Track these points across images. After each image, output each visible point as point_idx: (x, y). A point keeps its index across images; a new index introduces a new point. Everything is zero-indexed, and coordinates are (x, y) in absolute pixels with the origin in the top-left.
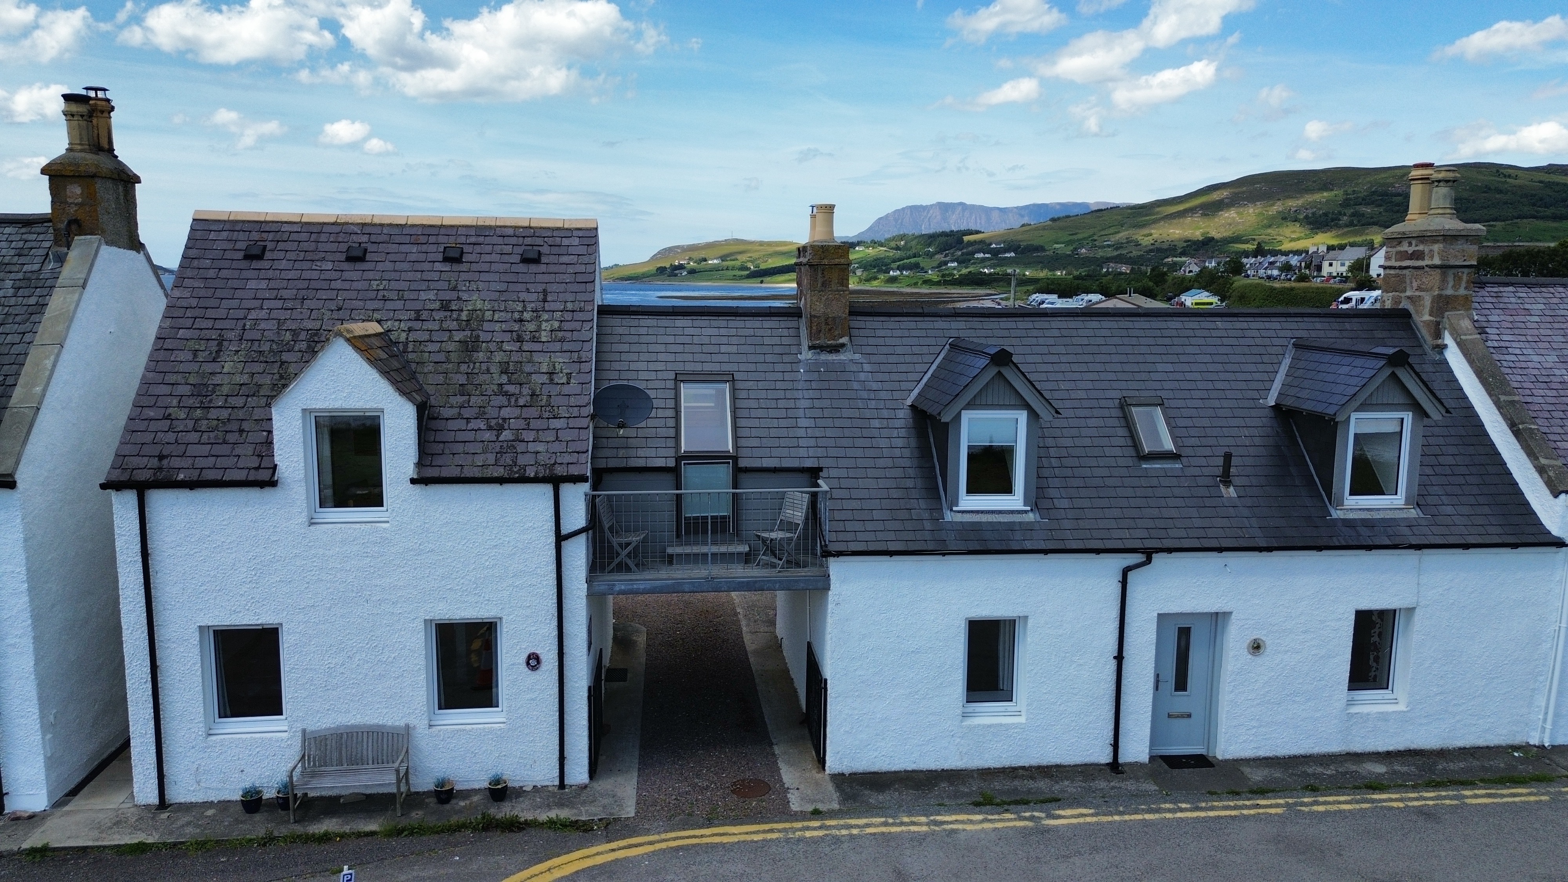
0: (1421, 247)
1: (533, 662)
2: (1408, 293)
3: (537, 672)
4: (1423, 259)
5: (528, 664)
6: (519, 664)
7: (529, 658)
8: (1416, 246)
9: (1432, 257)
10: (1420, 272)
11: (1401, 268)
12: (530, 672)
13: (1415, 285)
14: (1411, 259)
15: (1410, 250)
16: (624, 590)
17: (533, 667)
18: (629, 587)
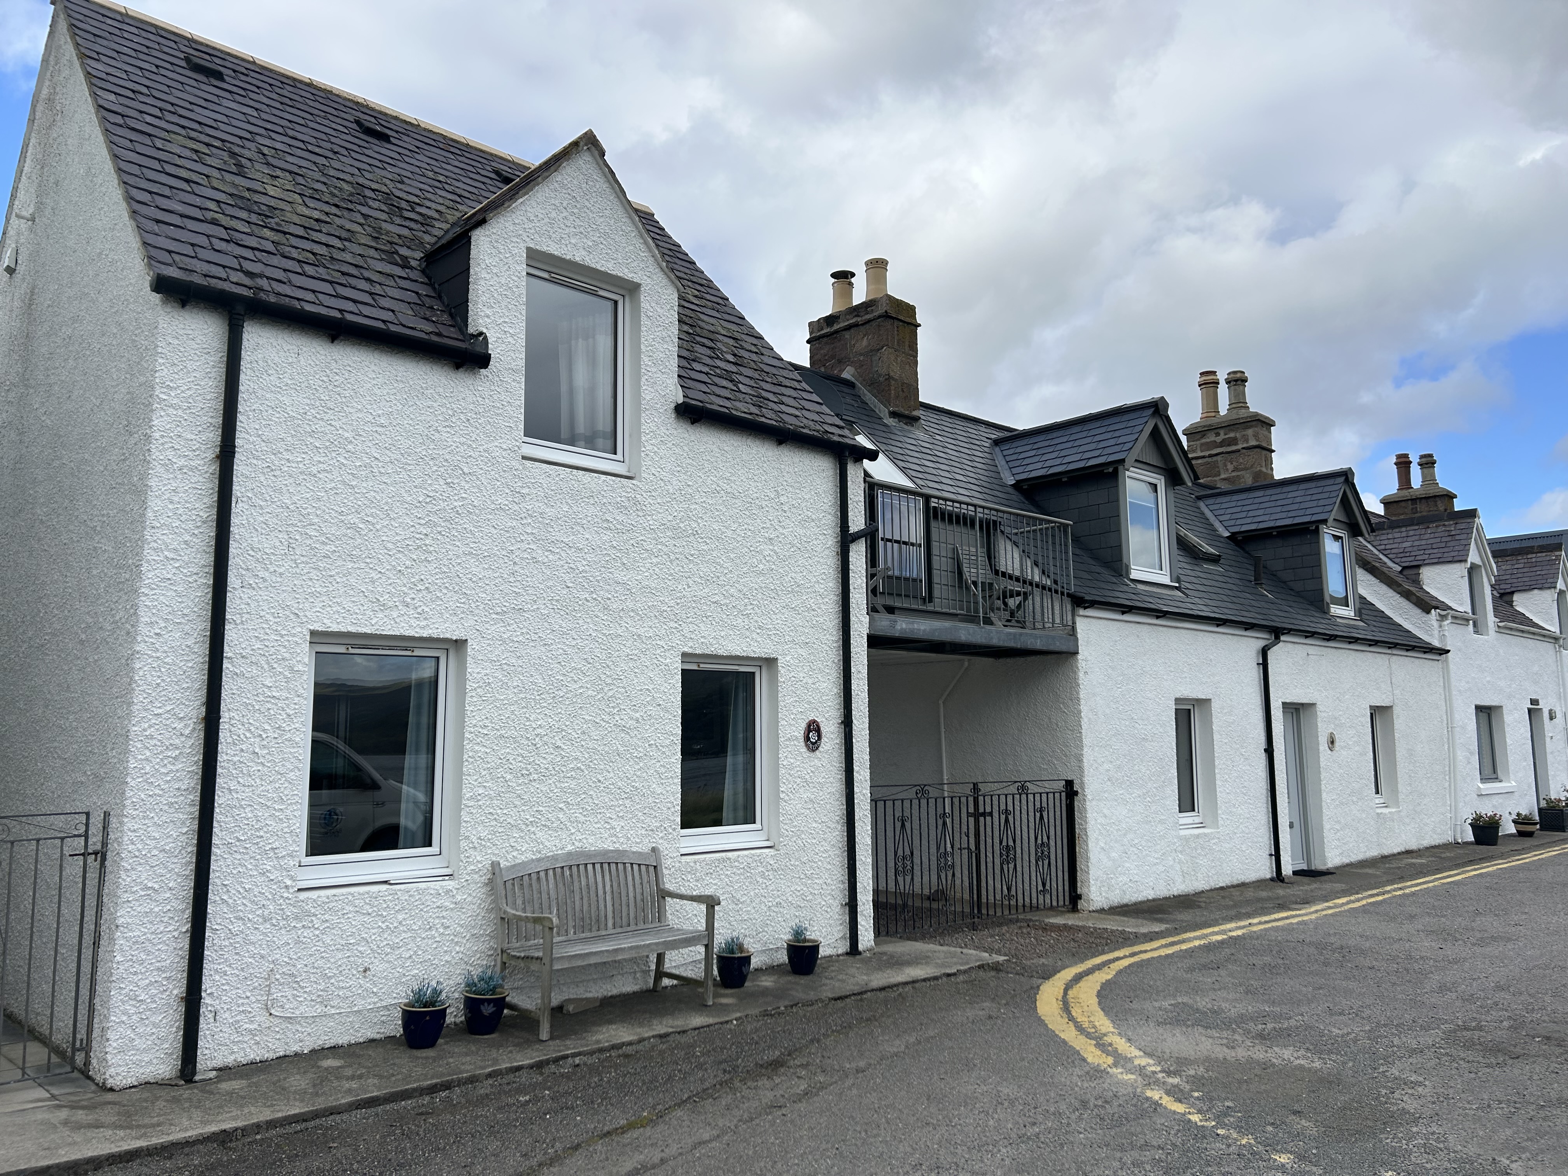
0: (1232, 435)
1: (813, 737)
2: (1223, 476)
3: (819, 752)
4: (1236, 444)
5: (807, 738)
6: (796, 739)
7: (807, 730)
8: (1225, 434)
9: (1247, 441)
10: (1233, 456)
11: (1210, 456)
12: (808, 754)
13: (1230, 467)
14: (1222, 447)
15: (1219, 439)
16: (905, 630)
17: (813, 744)
18: (911, 626)
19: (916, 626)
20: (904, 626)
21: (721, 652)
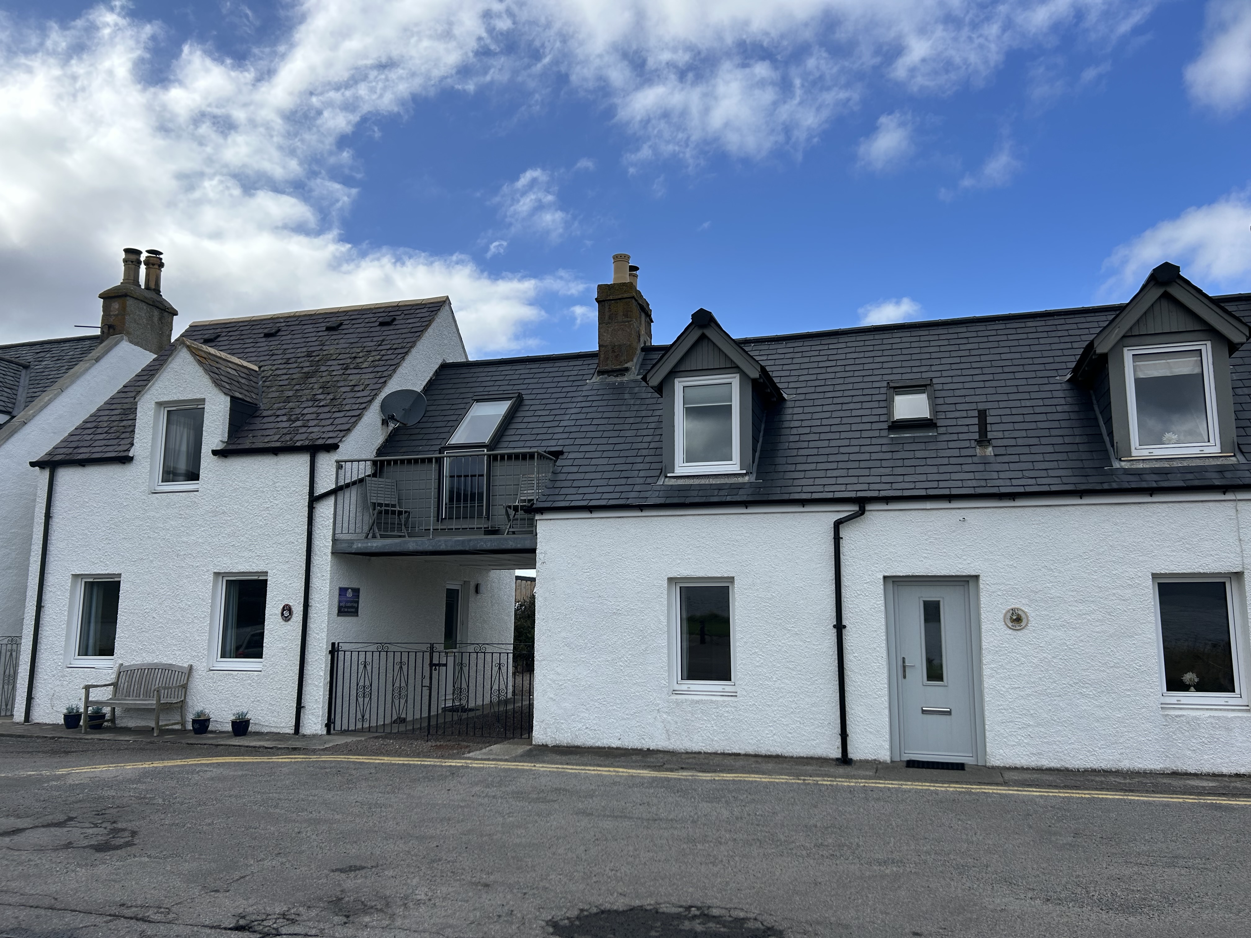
1: (286, 613)
3: (289, 622)
5: (282, 614)
6: (276, 614)
7: (283, 610)
12: (284, 623)
16: (360, 548)
17: (286, 617)
18: (365, 545)
19: (369, 544)
20: (360, 545)
21: (234, 571)
